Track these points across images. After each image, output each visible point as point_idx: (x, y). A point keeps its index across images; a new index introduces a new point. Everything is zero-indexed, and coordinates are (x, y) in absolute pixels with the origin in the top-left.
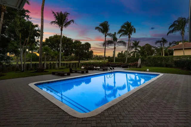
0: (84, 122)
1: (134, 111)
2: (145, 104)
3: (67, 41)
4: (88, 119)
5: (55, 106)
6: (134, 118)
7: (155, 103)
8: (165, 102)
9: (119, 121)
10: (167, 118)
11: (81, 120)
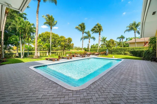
0: (78, 93)
1: (111, 84)
2: (118, 79)
3: (55, 37)
4: (80, 91)
5: (53, 83)
6: (112, 89)
7: (124, 79)
8: (131, 78)
9: (103, 92)
10: (135, 89)
11: (75, 92)
